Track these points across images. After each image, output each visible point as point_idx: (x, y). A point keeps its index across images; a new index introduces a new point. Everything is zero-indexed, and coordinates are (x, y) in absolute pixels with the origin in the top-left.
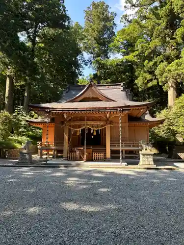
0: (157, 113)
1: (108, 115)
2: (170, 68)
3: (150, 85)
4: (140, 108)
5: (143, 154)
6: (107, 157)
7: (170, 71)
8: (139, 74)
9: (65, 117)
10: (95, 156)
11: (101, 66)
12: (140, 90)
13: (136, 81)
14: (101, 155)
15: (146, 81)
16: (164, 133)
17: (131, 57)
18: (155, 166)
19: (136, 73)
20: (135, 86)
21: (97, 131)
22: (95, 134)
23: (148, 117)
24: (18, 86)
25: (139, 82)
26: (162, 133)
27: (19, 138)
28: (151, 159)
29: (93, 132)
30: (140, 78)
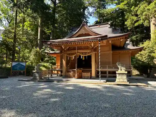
0: (141, 44)
1: (92, 45)
2: (149, 7)
3: (136, 24)
4: (119, 38)
5: (118, 74)
6: (92, 76)
7: (149, 10)
8: (128, 17)
9: (63, 48)
10: (84, 75)
11: (101, 15)
12: (129, 28)
13: (126, 23)
14: (88, 74)
15: (134, 22)
16: (146, 59)
17: (121, 6)
18: (128, 83)
19: (126, 17)
20: (125, 27)
21: (85, 57)
22: (84, 59)
23: (130, 47)
24: (48, 33)
25: (128, 23)
26: (144, 59)
27: (45, 64)
28: (125, 77)
29: (82, 58)
30: (129, 20)
